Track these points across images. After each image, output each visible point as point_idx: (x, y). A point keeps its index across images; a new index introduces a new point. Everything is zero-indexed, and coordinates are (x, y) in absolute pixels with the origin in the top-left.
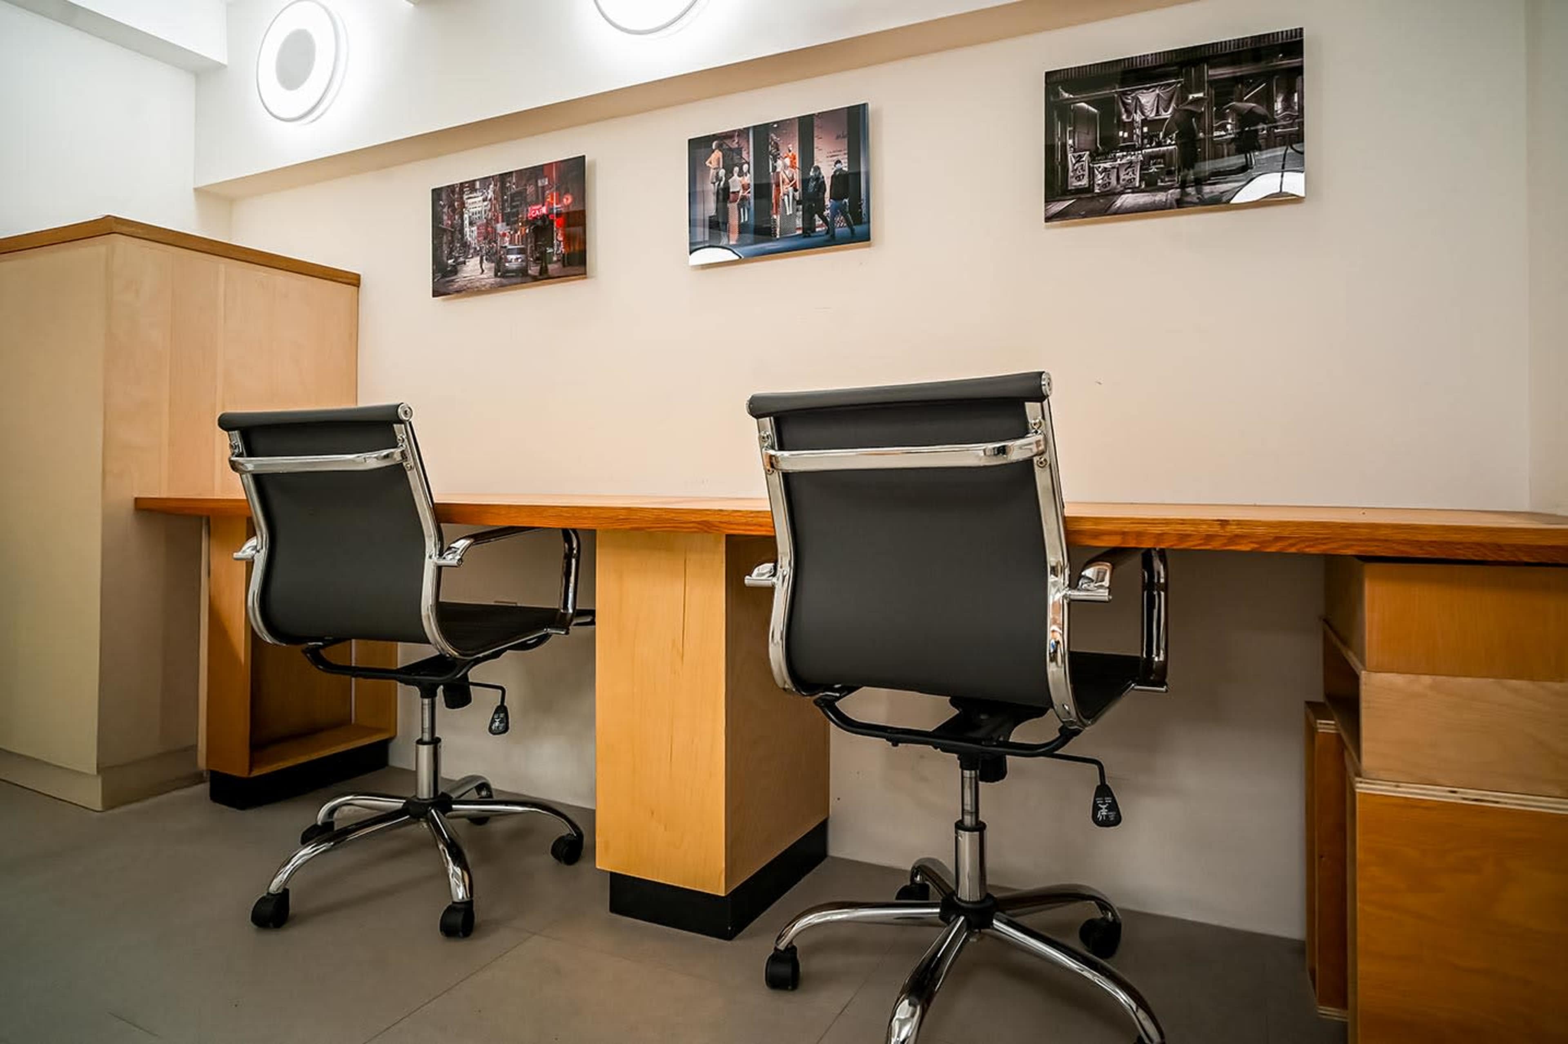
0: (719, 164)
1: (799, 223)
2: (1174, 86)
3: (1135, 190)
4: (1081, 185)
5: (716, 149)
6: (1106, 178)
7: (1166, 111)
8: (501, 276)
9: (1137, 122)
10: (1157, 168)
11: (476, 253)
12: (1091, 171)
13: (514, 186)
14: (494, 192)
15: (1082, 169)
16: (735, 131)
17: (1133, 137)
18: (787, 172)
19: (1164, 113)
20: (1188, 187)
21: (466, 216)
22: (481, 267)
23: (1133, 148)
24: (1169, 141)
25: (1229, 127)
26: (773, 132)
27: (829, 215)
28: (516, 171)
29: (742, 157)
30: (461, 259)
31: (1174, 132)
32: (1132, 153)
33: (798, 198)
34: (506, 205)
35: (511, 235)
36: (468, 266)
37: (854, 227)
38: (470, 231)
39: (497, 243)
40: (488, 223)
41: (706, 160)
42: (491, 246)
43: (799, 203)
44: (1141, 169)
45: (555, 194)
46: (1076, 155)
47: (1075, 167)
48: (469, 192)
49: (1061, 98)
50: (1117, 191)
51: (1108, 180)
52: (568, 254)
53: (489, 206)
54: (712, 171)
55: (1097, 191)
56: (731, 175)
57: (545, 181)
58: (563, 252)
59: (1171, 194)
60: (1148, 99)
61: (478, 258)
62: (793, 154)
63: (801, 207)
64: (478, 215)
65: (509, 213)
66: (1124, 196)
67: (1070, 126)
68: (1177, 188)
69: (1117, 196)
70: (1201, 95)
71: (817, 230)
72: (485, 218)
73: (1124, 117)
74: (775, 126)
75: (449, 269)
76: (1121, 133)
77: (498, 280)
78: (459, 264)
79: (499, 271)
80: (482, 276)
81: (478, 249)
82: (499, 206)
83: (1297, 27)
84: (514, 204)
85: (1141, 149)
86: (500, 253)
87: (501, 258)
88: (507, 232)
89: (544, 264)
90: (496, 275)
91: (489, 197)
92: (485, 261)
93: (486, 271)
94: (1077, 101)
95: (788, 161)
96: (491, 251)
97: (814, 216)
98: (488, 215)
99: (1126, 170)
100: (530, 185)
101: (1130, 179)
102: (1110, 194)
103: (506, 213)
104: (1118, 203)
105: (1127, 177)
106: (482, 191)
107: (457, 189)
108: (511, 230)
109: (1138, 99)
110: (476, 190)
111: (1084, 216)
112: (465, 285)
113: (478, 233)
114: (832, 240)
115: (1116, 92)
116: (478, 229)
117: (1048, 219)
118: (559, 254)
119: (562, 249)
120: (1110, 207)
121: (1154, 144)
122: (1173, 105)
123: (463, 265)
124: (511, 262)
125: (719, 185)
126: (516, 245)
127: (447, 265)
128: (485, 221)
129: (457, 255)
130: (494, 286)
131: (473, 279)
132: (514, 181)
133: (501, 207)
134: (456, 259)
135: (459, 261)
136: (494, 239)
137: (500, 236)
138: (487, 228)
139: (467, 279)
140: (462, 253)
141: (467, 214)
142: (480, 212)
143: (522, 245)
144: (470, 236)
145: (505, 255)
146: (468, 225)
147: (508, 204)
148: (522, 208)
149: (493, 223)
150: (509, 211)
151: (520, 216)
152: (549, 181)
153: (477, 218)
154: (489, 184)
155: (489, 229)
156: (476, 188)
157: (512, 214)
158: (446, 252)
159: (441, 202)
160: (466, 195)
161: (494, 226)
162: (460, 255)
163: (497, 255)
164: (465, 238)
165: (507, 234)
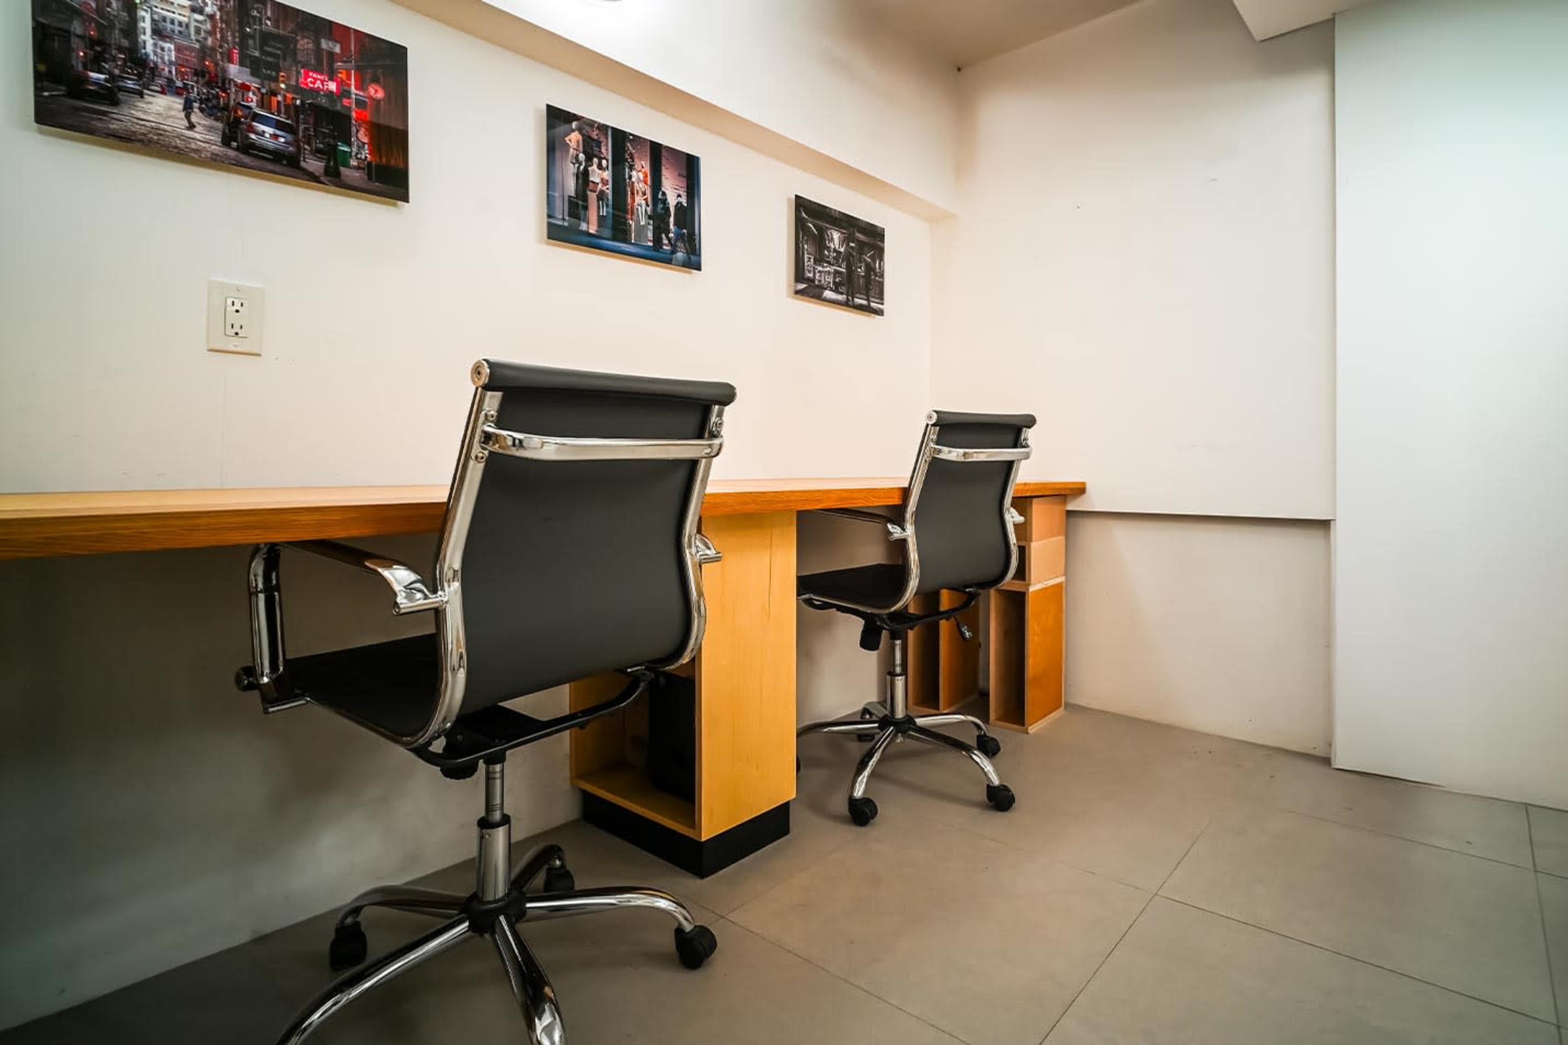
1: (650, 235)
2: (845, 234)
3: (831, 290)
6: (820, 276)
8: (237, 149)
9: (832, 249)
11: (169, 88)
12: (814, 269)
13: (269, 23)
16: (595, 121)
17: (830, 257)
21: (144, 15)
22: (188, 117)
23: (829, 263)
25: (862, 268)
30: (130, 84)
32: (830, 266)
33: (649, 213)
34: (251, 42)
35: (263, 94)
36: (148, 103)
38: (155, 45)
39: (228, 94)
40: (205, 51)
41: (566, 136)
42: (212, 92)
43: (650, 217)
44: (833, 278)
45: (352, 72)
49: (801, 215)
50: (824, 287)
51: (820, 279)
53: (208, 26)
55: (816, 283)
56: (590, 164)
57: (333, 45)
58: (368, 159)
60: (836, 236)
62: (645, 172)
64: (177, 28)
65: (257, 57)
66: (827, 292)
69: (824, 290)
72: (197, 41)
73: (827, 242)
74: (631, 137)
75: (92, 88)
76: (826, 252)
77: (231, 153)
78: (123, 89)
79: (234, 139)
80: (189, 133)
82: (234, 37)
83: (883, 226)
84: (268, 49)
85: (833, 265)
86: (236, 112)
87: (237, 120)
88: (253, 85)
89: (332, 163)
90: (225, 143)
91: (207, 10)
93: (198, 128)
94: (808, 221)
95: (641, 175)
96: (214, 102)
97: (661, 234)
98: (205, 39)
99: (828, 275)
100: (303, 36)
101: (829, 282)
102: (822, 288)
103: (249, 55)
104: (824, 295)
105: (828, 280)
108: (262, 85)
109: (832, 235)
111: (812, 297)
112: (144, 135)
113: (177, 58)
115: (824, 225)
116: (177, 50)
117: (797, 292)
118: (360, 159)
119: (365, 153)
120: (821, 295)
122: (845, 245)
123: (138, 96)
124: (263, 135)
125: (579, 168)
126: (273, 114)
127: (87, 80)
128: (197, 46)
129: (117, 72)
130: (218, 158)
131: (164, 130)
132: (269, 14)
133: (237, 40)
134: (112, 78)
135: (121, 84)
136: (220, 85)
137: (236, 85)
138: (204, 59)
139: (148, 124)
140: (134, 75)
141: (146, 10)
142: (184, 25)
143: (287, 119)
144: (155, 53)
145: (249, 120)
146: (149, 31)
147: (255, 43)
148: (287, 64)
149: (219, 56)
150: (257, 54)
151: (282, 74)
152: (342, 48)
153: (176, 32)
155: (207, 63)
157: (265, 62)
158: (81, 54)
161: (221, 63)
162: (125, 76)
163: (229, 113)
164: (144, 51)
165: (253, 88)
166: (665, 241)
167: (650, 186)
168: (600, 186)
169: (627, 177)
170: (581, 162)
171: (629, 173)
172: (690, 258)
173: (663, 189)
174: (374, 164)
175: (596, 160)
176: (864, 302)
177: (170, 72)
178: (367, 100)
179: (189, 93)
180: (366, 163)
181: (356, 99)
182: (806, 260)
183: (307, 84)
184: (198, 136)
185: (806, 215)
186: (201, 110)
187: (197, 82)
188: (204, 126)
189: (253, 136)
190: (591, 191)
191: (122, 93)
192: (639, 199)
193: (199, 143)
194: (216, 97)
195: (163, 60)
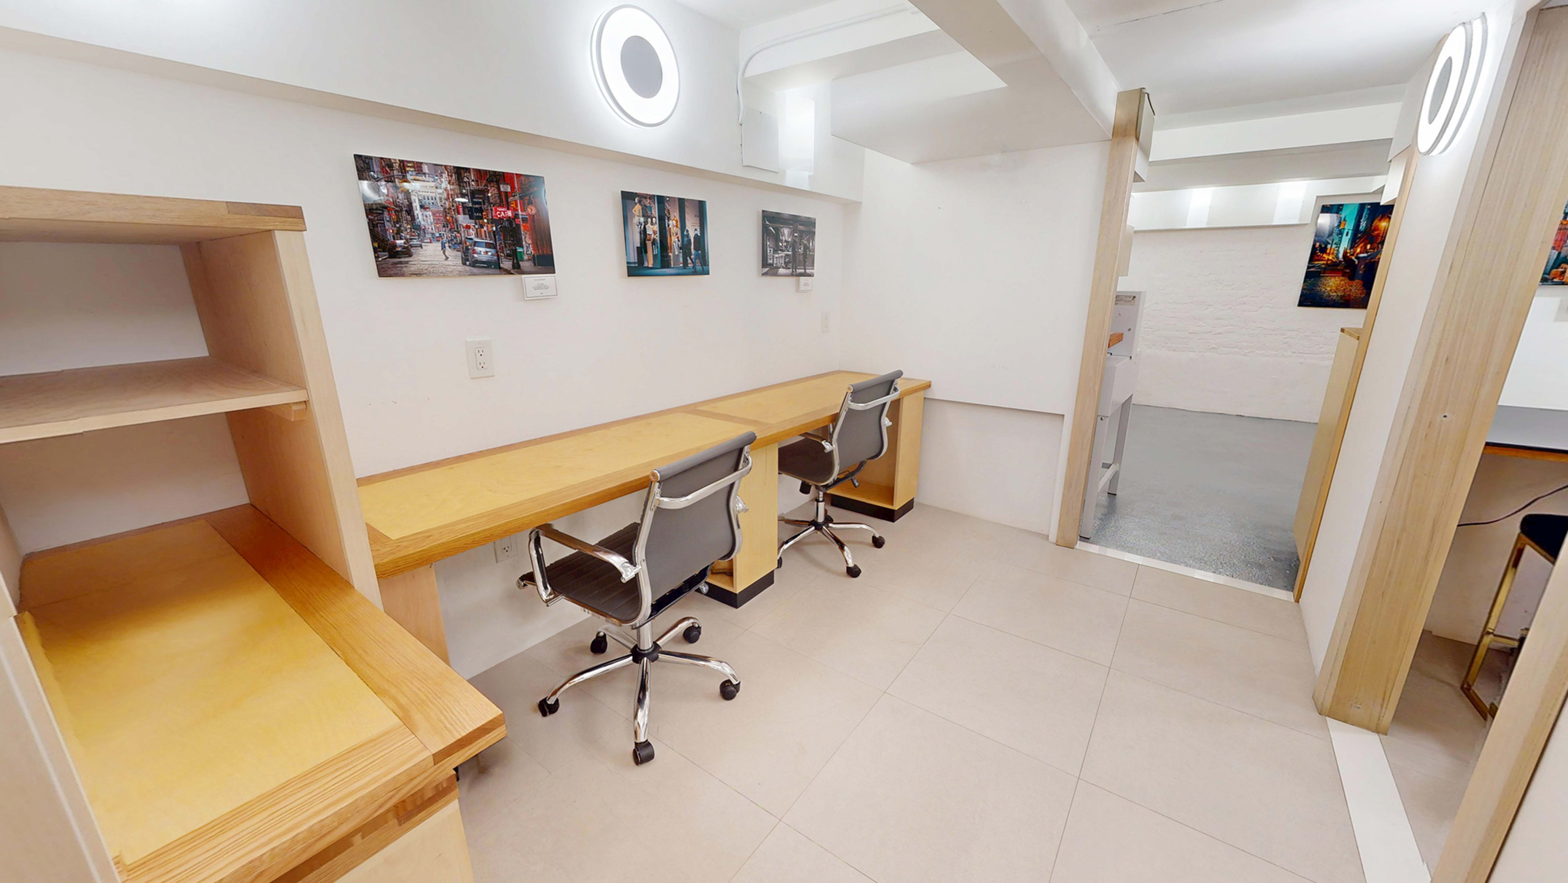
2: (790, 229)
3: (783, 268)
7: (789, 238)
8: (470, 265)
9: (783, 240)
10: (788, 260)
12: (773, 257)
13: (473, 183)
14: (449, 182)
16: (647, 195)
17: (782, 246)
21: (413, 198)
22: (444, 253)
23: (782, 250)
28: (474, 170)
30: (415, 242)
32: (782, 252)
33: (680, 246)
34: (466, 199)
35: (477, 229)
36: (425, 250)
38: (423, 214)
39: (460, 234)
40: (446, 212)
42: (454, 235)
43: (680, 248)
44: (785, 260)
45: (518, 201)
48: (413, 173)
49: (764, 223)
51: (777, 262)
53: (445, 195)
55: (774, 266)
57: (507, 187)
58: (533, 253)
60: (785, 231)
61: (440, 244)
64: (431, 201)
65: (471, 207)
66: (781, 270)
72: (442, 206)
73: (780, 237)
75: (398, 249)
76: (780, 244)
77: (468, 268)
78: (411, 246)
79: (468, 261)
80: (447, 263)
81: (437, 235)
83: (814, 217)
84: (475, 200)
85: (784, 251)
86: (466, 243)
87: (467, 247)
88: (471, 225)
89: (515, 261)
90: (464, 264)
91: (444, 186)
92: (447, 248)
94: (769, 226)
96: (455, 241)
98: (445, 203)
99: (781, 259)
100: (491, 187)
101: (782, 263)
102: (778, 268)
103: (467, 208)
106: (433, 178)
107: (396, 166)
108: (476, 224)
110: (424, 174)
111: (772, 276)
112: (424, 269)
113: (434, 220)
114: (695, 273)
115: (778, 226)
116: (434, 214)
117: (764, 275)
118: (529, 254)
119: (531, 249)
120: (778, 273)
121: (787, 250)
122: (791, 236)
123: (420, 248)
124: (480, 254)
125: (641, 227)
126: (483, 239)
127: (395, 246)
128: (442, 209)
129: (408, 237)
130: (462, 273)
131: (435, 264)
132: (473, 178)
133: (460, 199)
134: (407, 241)
135: (411, 243)
136: (456, 229)
137: (463, 227)
138: (446, 216)
139: (427, 263)
140: (416, 236)
141: (415, 195)
142: (434, 198)
143: (490, 240)
144: (423, 220)
145: (472, 247)
146: (418, 208)
147: (468, 199)
148: (485, 206)
149: (453, 213)
150: (470, 205)
151: (484, 213)
152: (511, 188)
153: (432, 204)
154: (442, 173)
155: (448, 218)
156: (424, 171)
157: (475, 208)
158: (391, 231)
159: (372, 173)
160: (411, 175)
161: (454, 216)
162: (412, 237)
163: (463, 245)
164: (418, 220)
165: (472, 227)
166: (690, 261)
168: (653, 236)
172: (703, 269)
173: (687, 228)
174: (536, 256)
175: (649, 220)
176: (802, 271)
177: (432, 229)
178: (527, 217)
179: (442, 239)
180: (532, 255)
181: (522, 218)
182: (769, 251)
183: (497, 216)
184: (451, 263)
185: (768, 222)
186: (450, 247)
187: (445, 231)
188: (453, 256)
189: (476, 255)
190: (648, 240)
191: (412, 248)
192: (674, 239)
193: (452, 267)
194: (456, 237)
195: (427, 223)
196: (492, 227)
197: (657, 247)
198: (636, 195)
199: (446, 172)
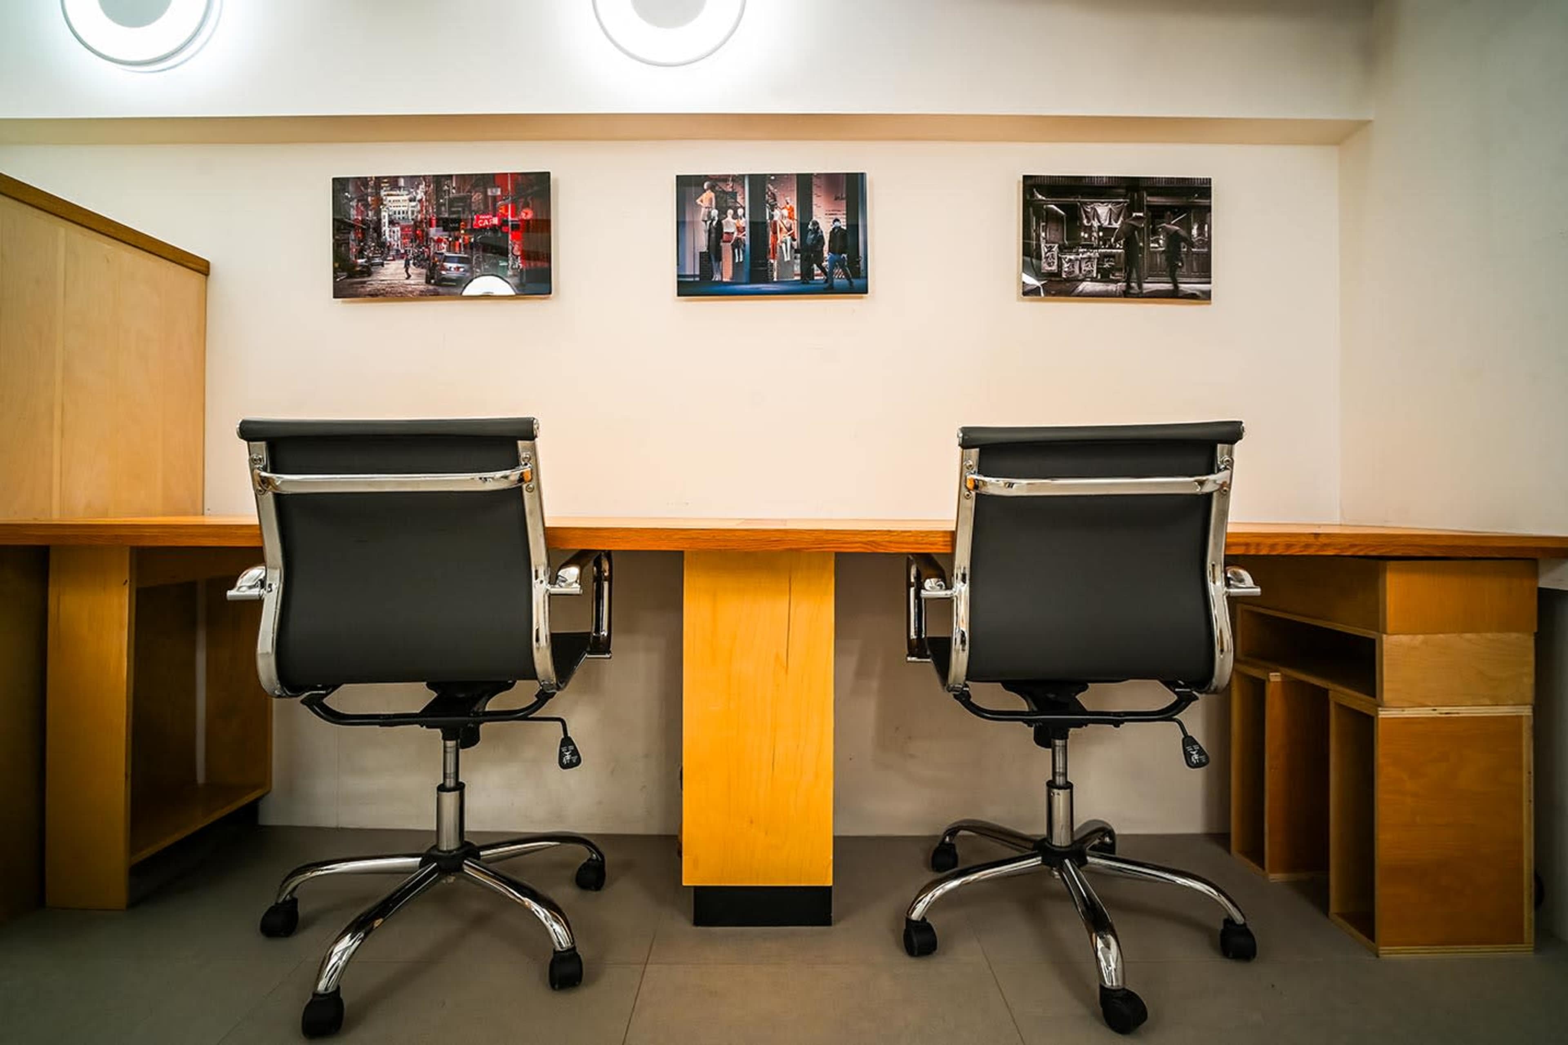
0: (711, 203)
1: (797, 269)
2: (1122, 204)
3: (1093, 280)
4: (1051, 270)
5: (708, 189)
6: (1071, 267)
7: (1116, 222)
8: (435, 284)
9: (1095, 227)
10: (1110, 265)
11: (399, 256)
12: (1059, 259)
13: (454, 191)
14: (426, 193)
15: (1052, 257)
16: (729, 176)
17: (1091, 238)
18: (785, 222)
19: (1114, 224)
20: (1132, 282)
21: (385, 214)
22: (407, 271)
23: (1090, 247)
24: (1118, 246)
25: (1161, 242)
26: (769, 183)
27: (828, 267)
28: (457, 176)
29: (736, 202)
30: (377, 260)
31: (1122, 239)
32: (1091, 250)
34: (443, 209)
35: (450, 242)
36: (386, 269)
37: (852, 280)
38: (390, 231)
39: (429, 249)
40: (417, 225)
42: (421, 250)
44: (1098, 264)
45: (510, 206)
46: (1048, 245)
47: (1047, 255)
48: (389, 188)
49: (1035, 198)
50: (1080, 278)
51: (1072, 269)
52: (527, 270)
53: (419, 208)
54: (703, 210)
55: (1064, 276)
56: (724, 216)
57: (497, 191)
58: (521, 267)
59: (1120, 286)
60: (1103, 210)
61: (403, 262)
63: (799, 255)
64: (401, 216)
65: (447, 219)
66: (1085, 284)
67: (1043, 222)
68: (1124, 282)
69: (1080, 283)
70: (1141, 214)
71: (816, 278)
72: (413, 219)
73: (1085, 221)
74: (773, 178)
75: (358, 269)
76: (1082, 234)
77: (431, 287)
78: (372, 265)
79: (433, 278)
80: (407, 282)
81: (402, 251)
82: (433, 208)
83: (1207, 177)
84: (453, 209)
85: (1098, 248)
86: (434, 259)
87: (435, 264)
88: (444, 238)
90: (428, 282)
91: (419, 197)
92: (412, 265)
93: (413, 277)
94: (1049, 202)
95: (785, 212)
96: (421, 256)
97: (812, 265)
98: (417, 216)
99: (1086, 263)
100: (476, 192)
101: (1089, 271)
102: (1075, 281)
103: (442, 219)
104: (1080, 288)
105: (1087, 269)
106: (409, 191)
107: (372, 183)
108: (450, 236)
109: (1095, 210)
110: (400, 188)
111: (1054, 295)
112: (384, 290)
113: (401, 235)
114: (829, 289)
115: (1079, 202)
116: (402, 229)
117: (1025, 294)
118: (515, 269)
119: (519, 264)
120: (1075, 289)
121: (1107, 246)
122: (1121, 219)
123: (380, 267)
124: (450, 270)
126: (456, 253)
127: (355, 265)
128: (412, 223)
129: (371, 255)
130: (424, 293)
131: (395, 284)
132: (454, 185)
133: (435, 210)
134: (369, 259)
135: (373, 262)
136: (425, 244)
137: (434, 241)
138: (416, 230)
139: (385, 282)
140: (379, 253)
141: (385, 211)
142: (405, 212)
143: (465, 254)
144: (390, 237)
145: (441, 262)
146: (387, 224)
147: (446, 209)
148: (465, 215)
149: (424, 226)
150: (446, 216)
151: (462, 223)
152: (502, 191)
153: (401, 218)
154: (419, 184)
155: (418, 232)
156: (399, 185)
157: (452, 219)
158: (354, 250)
159: (347, 194)
160: (385, 191)
161: (426, 229)
162: (375, 256)
163: (430, 261)
164: (384, 237)
165: (444, 240)
166: (817, 271)
167: (797, 220)
168: (735, 235)
169: (768, 218)
170: (714, 217)
171: (770, 213)
172: (851, 283)
173: (814, 219)
174: (524, 270)
175: (730, 212)
176: (1169, 286)
177: (398, 245)
178: (519, 223)
179: (408, 255)
180: (519, 270)
181: (512, 225)
182: (1044, 249)
183: (478, 225)
184: (412, 282)
185: (1043, 196)
186: (414, 264)
187: (412, 247)
189: (443, 272)
190: (724, 242)
191: (374, 267)
192: (783, 236)
193: (413, 287)
194: (423, 253)
195: (394, 238)
196: (470, 238)
197: (744, 251)
198: (707, 178)
199: (424, 183)
